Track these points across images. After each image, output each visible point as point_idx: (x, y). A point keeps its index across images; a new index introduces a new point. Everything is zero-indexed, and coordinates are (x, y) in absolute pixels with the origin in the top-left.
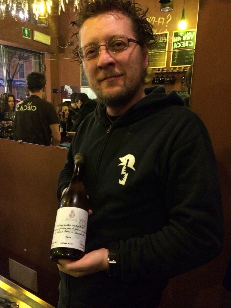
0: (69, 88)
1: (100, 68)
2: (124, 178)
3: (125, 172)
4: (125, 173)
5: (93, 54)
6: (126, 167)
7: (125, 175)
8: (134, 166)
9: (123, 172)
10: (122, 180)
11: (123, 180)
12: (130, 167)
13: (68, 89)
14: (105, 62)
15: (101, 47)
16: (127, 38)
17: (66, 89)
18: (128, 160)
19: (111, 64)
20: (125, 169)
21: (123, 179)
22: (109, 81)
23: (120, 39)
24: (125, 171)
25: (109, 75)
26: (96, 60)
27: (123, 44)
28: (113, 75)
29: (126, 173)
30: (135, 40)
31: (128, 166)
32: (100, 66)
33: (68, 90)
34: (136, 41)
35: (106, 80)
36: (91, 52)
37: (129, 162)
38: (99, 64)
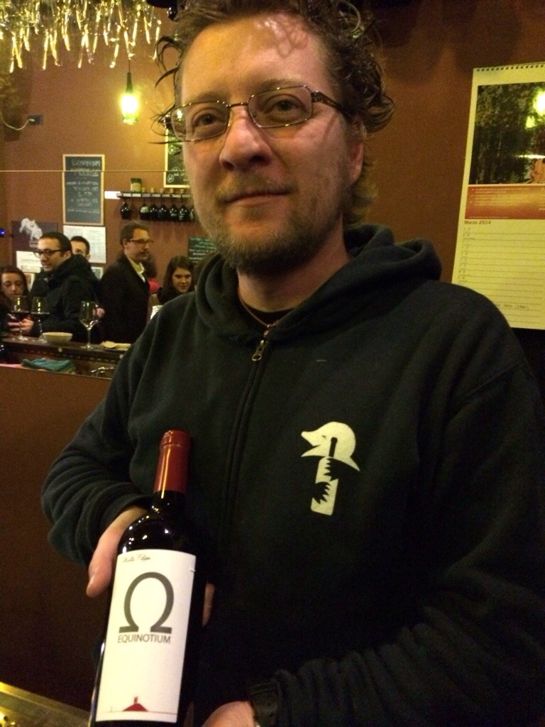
0: (32, 226)
1: (228, 166)
2: (326, 494)
3: (327, 474)
4: (327, 479)
5: (211, 125)
6: (328, 462)
7: (328, 484)
8: (354, 457)
9: (322, 475)
10: (321, 501)
11: (325, 500)
12: (343, 461)
13: (32, 229)
14: (243, 150)
15: (234, 109)
16: (310, 91)
17: (25, 227)
18: (334, 441)
19: (258, 159)
20: (327, 468)
21: (325, 496)
22: (248, 207)
23: (289, 92)
24: (328, 471)
25: (250, 189)
26: (218, 143)
27: (297, 107)
28: (260, 188)
29: (332, 480)
30: (331, 101)
31: (337, 456)
32: (229, 160)
33: (31, 231)
34: (335, 103)
35: (241, 203)
36: (208, 119)
37: (338, 446)
38: (225, 155)
